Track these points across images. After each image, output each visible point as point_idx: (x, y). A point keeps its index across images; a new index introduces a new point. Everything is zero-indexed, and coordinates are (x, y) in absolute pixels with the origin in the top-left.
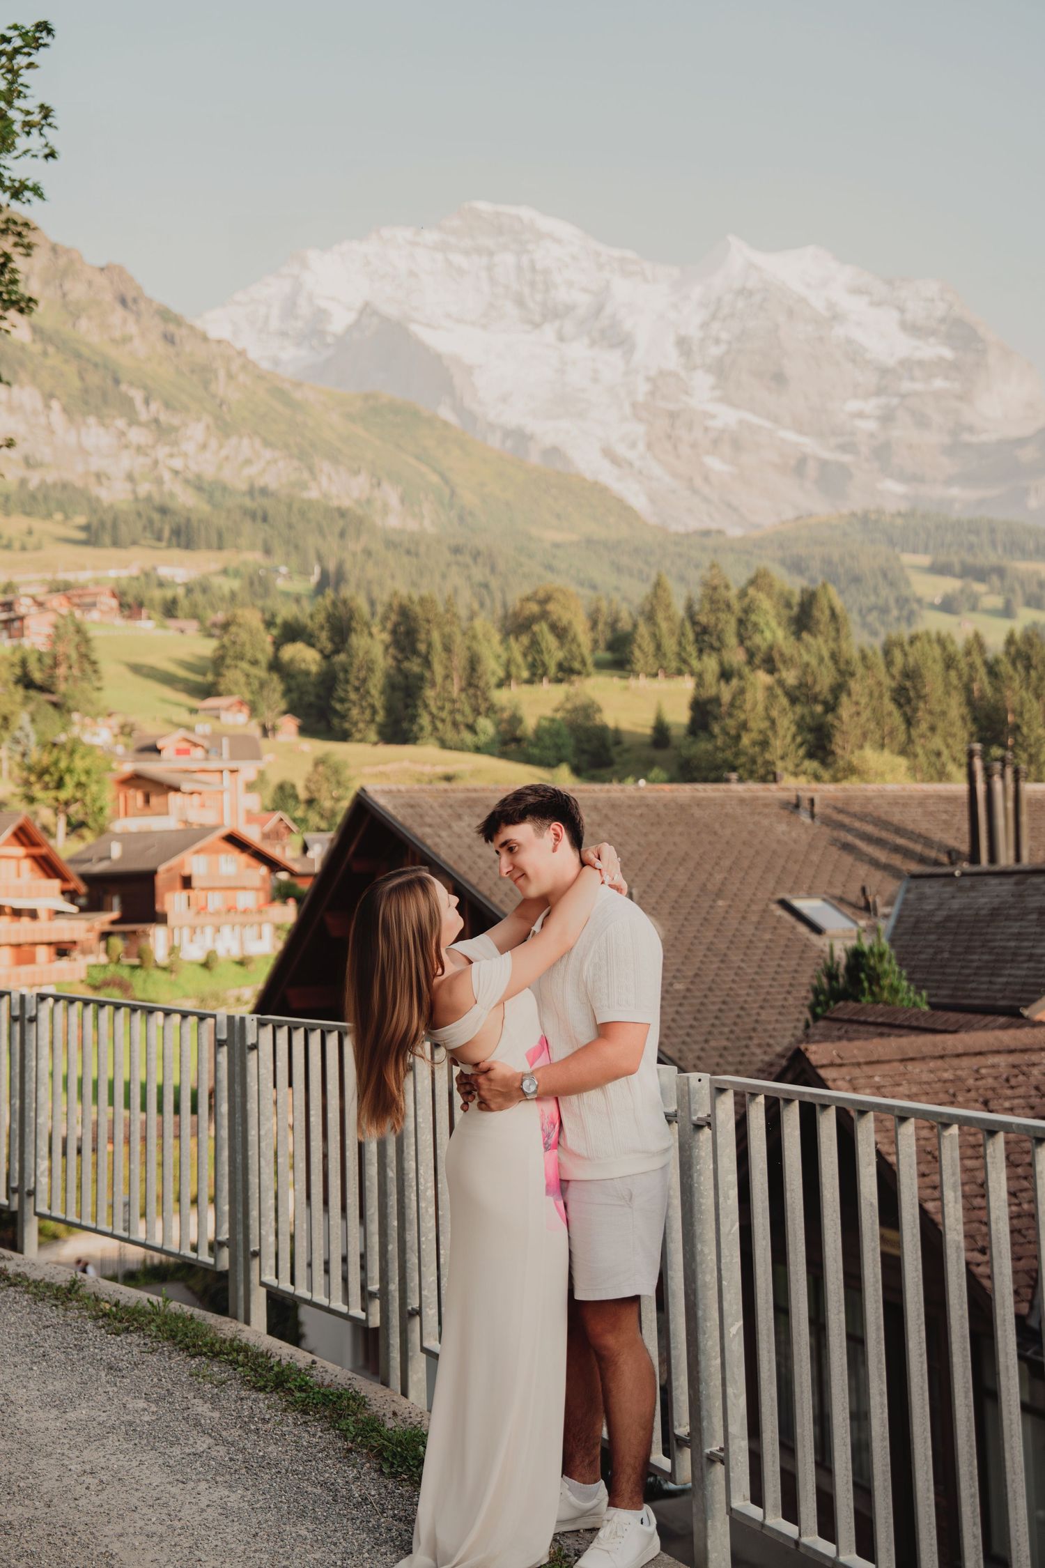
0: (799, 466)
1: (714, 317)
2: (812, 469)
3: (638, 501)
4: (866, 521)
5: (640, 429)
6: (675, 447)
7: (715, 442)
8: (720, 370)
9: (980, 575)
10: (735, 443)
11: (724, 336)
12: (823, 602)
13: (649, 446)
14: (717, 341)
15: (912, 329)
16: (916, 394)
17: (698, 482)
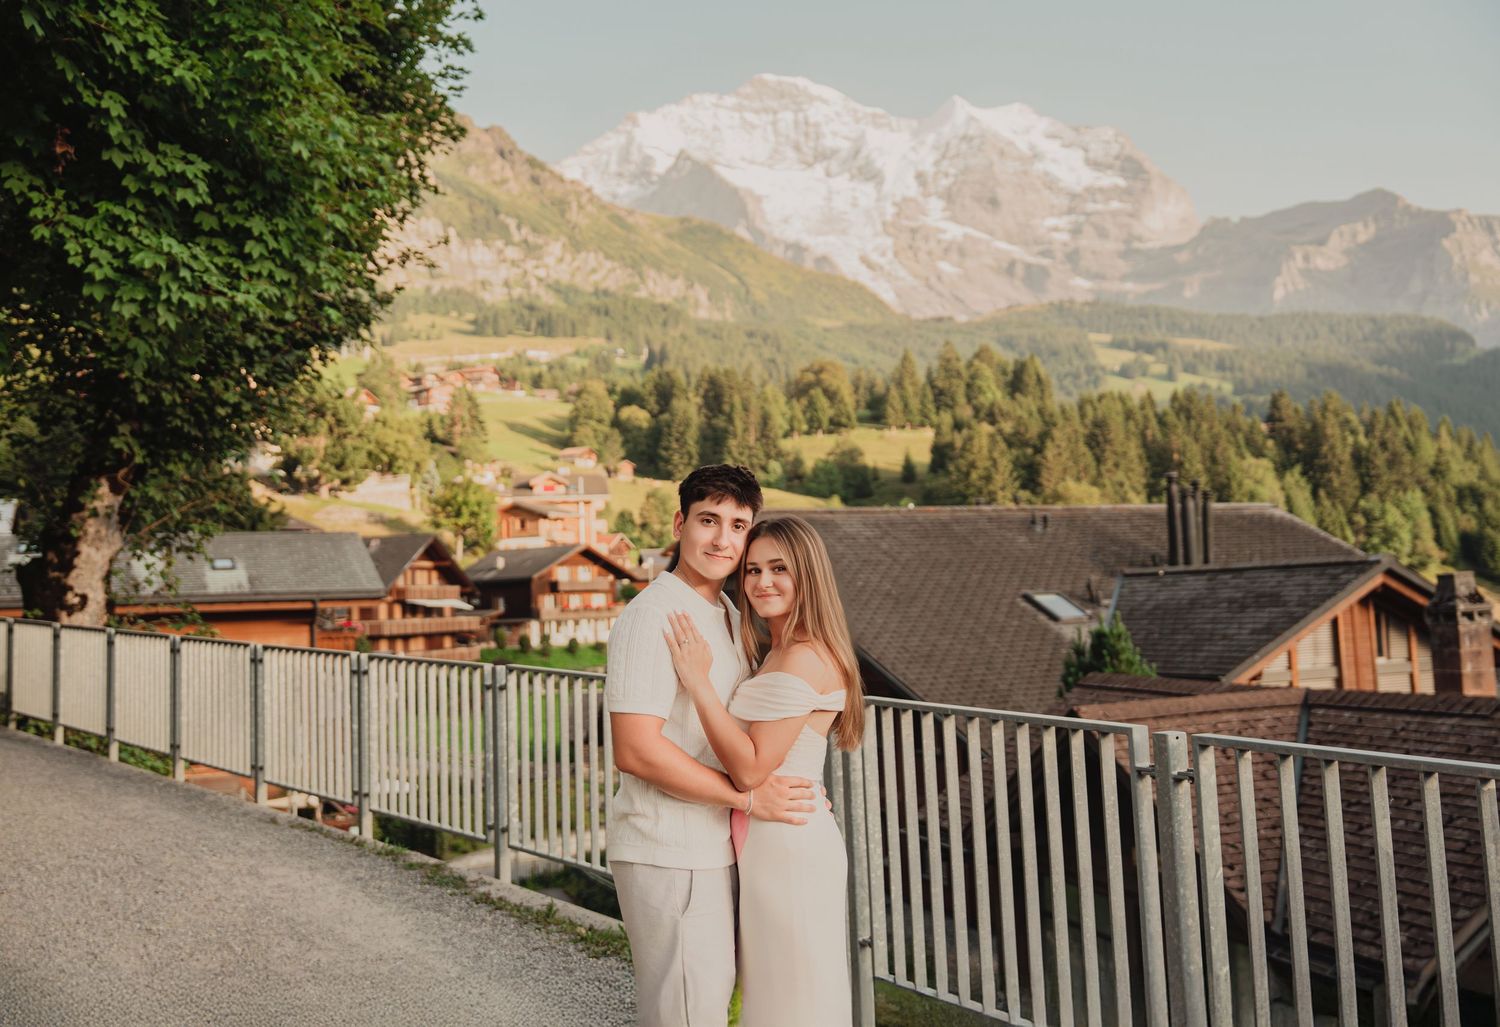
0: (1010, 269)
1: (944, 157)
2: (1019, 270)
3: (888, 296)
4: (1062, 309)
5: (889, 241)
6: (916, 255)
7: (947, 250)
8: (949, 196)
9: (1149, 349)
10: (960, 251)
11: (952, 171)
12: (1031, 371)
13: (896, 254)
14: (947, 175)
15: (1095, 165)
16: (1098, 213)
17: (933, 280)
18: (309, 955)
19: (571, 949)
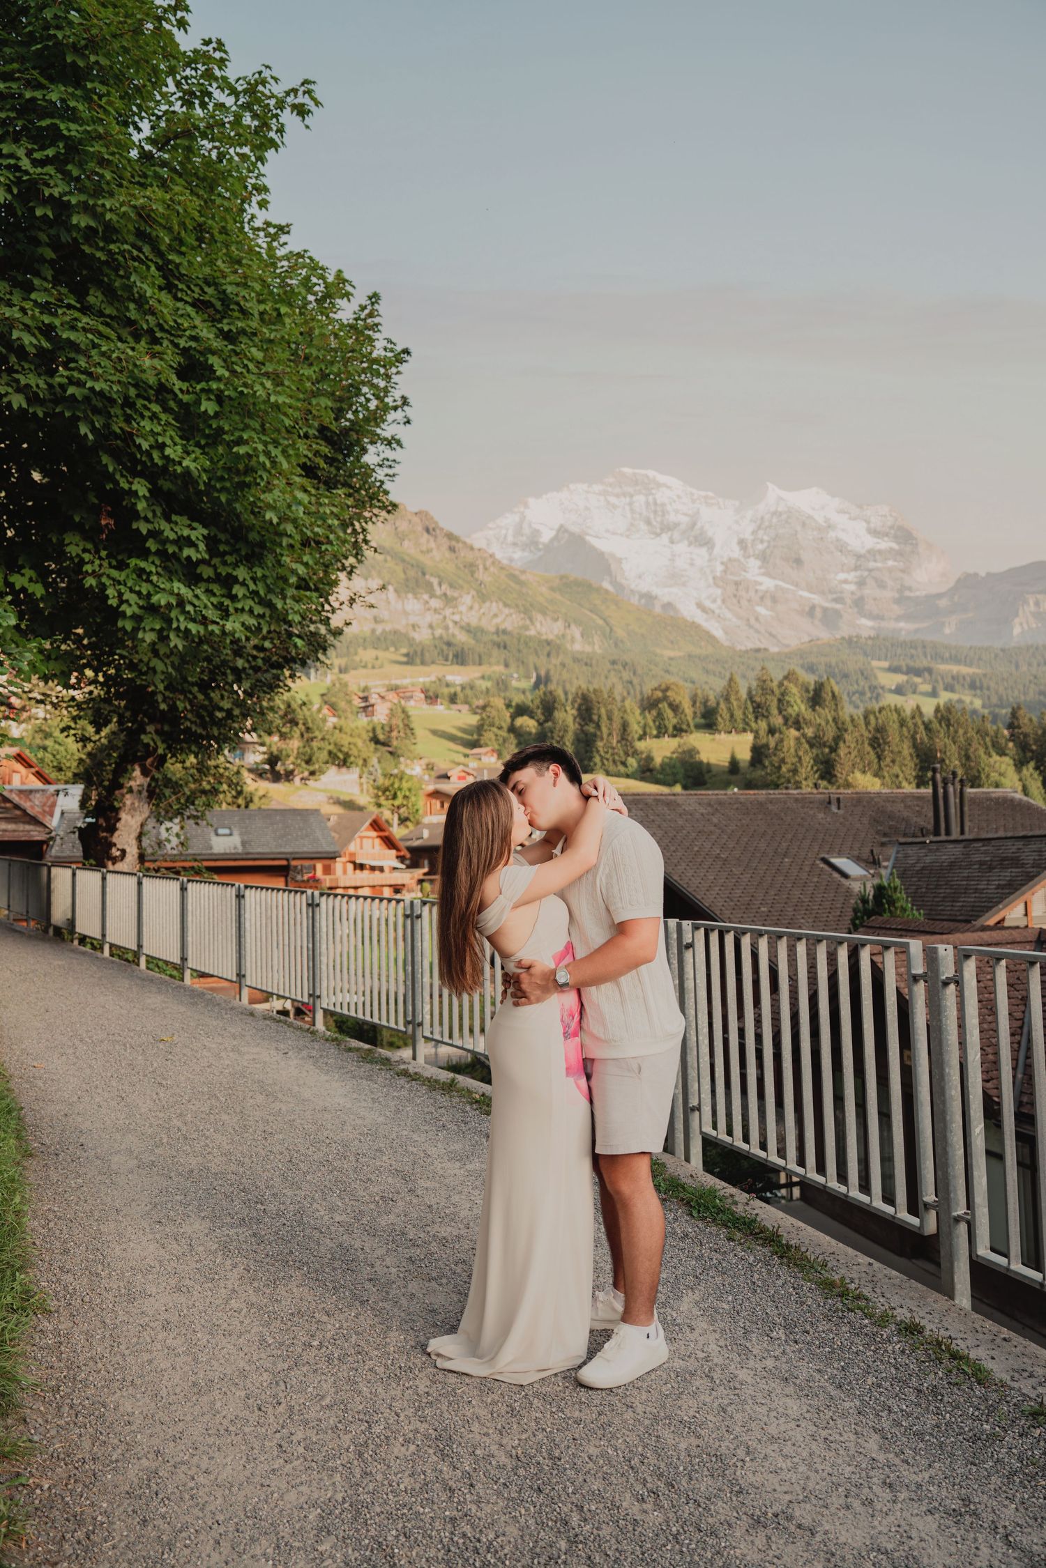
0: (811, 612)
1: (759, 528)
2: (818, 613)
3: (718, 633)
4: (850, 642)
5: (719, 591)
6: (739, 601)
7: (762, 598)
8: (764, 558)
9: (918, 672)
10: (773, 598)
11: (766, 538)
12: (828, 689)
13: (724, 601)
14: (762, 541)
15: (874, 532)
16: (878, 569)
17: (752, 621)
18: (273, 1105)
19: (468, 1108)
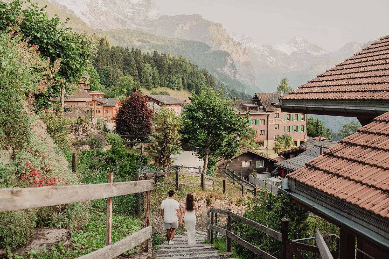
2: (120, 21)
3: (87, 23)
4: (128, 31)
5: (89, 9)
6: (95, 13)
7: (102, 13)
9: (145, 42)
10: (106, 14)
13: (90, 12)
16: (139, 10)
17: (99, 20)
